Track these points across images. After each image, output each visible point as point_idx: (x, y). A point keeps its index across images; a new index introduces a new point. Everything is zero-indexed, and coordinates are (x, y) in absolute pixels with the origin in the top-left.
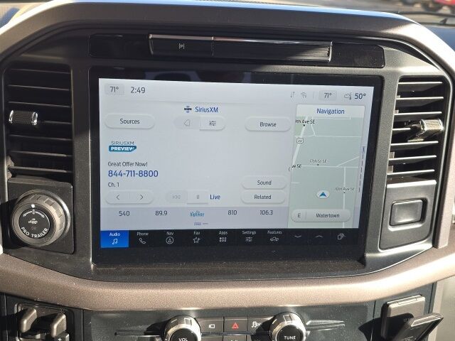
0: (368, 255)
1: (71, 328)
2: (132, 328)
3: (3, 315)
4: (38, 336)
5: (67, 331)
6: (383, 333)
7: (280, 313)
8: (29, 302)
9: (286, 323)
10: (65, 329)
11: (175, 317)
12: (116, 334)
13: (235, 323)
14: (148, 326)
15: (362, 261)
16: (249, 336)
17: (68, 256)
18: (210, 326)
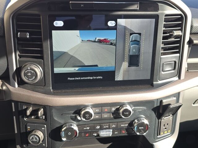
0: (154, 83)
1: (45, 114)
2: (68, 112)
3: (19, 110)
4: (33, 117)
5: (44, 115)
6: (161, 111)
7: (122, 105)
8: (29, 104)
9: (125, 108)
10: (43, 113)
11: (84, 108)
12: (62, 115)
13: (106, 109)
14: (74, 111)
15: (152, 85)
16: (111, 114)
17: (42, 87)
18: (97, 110)
